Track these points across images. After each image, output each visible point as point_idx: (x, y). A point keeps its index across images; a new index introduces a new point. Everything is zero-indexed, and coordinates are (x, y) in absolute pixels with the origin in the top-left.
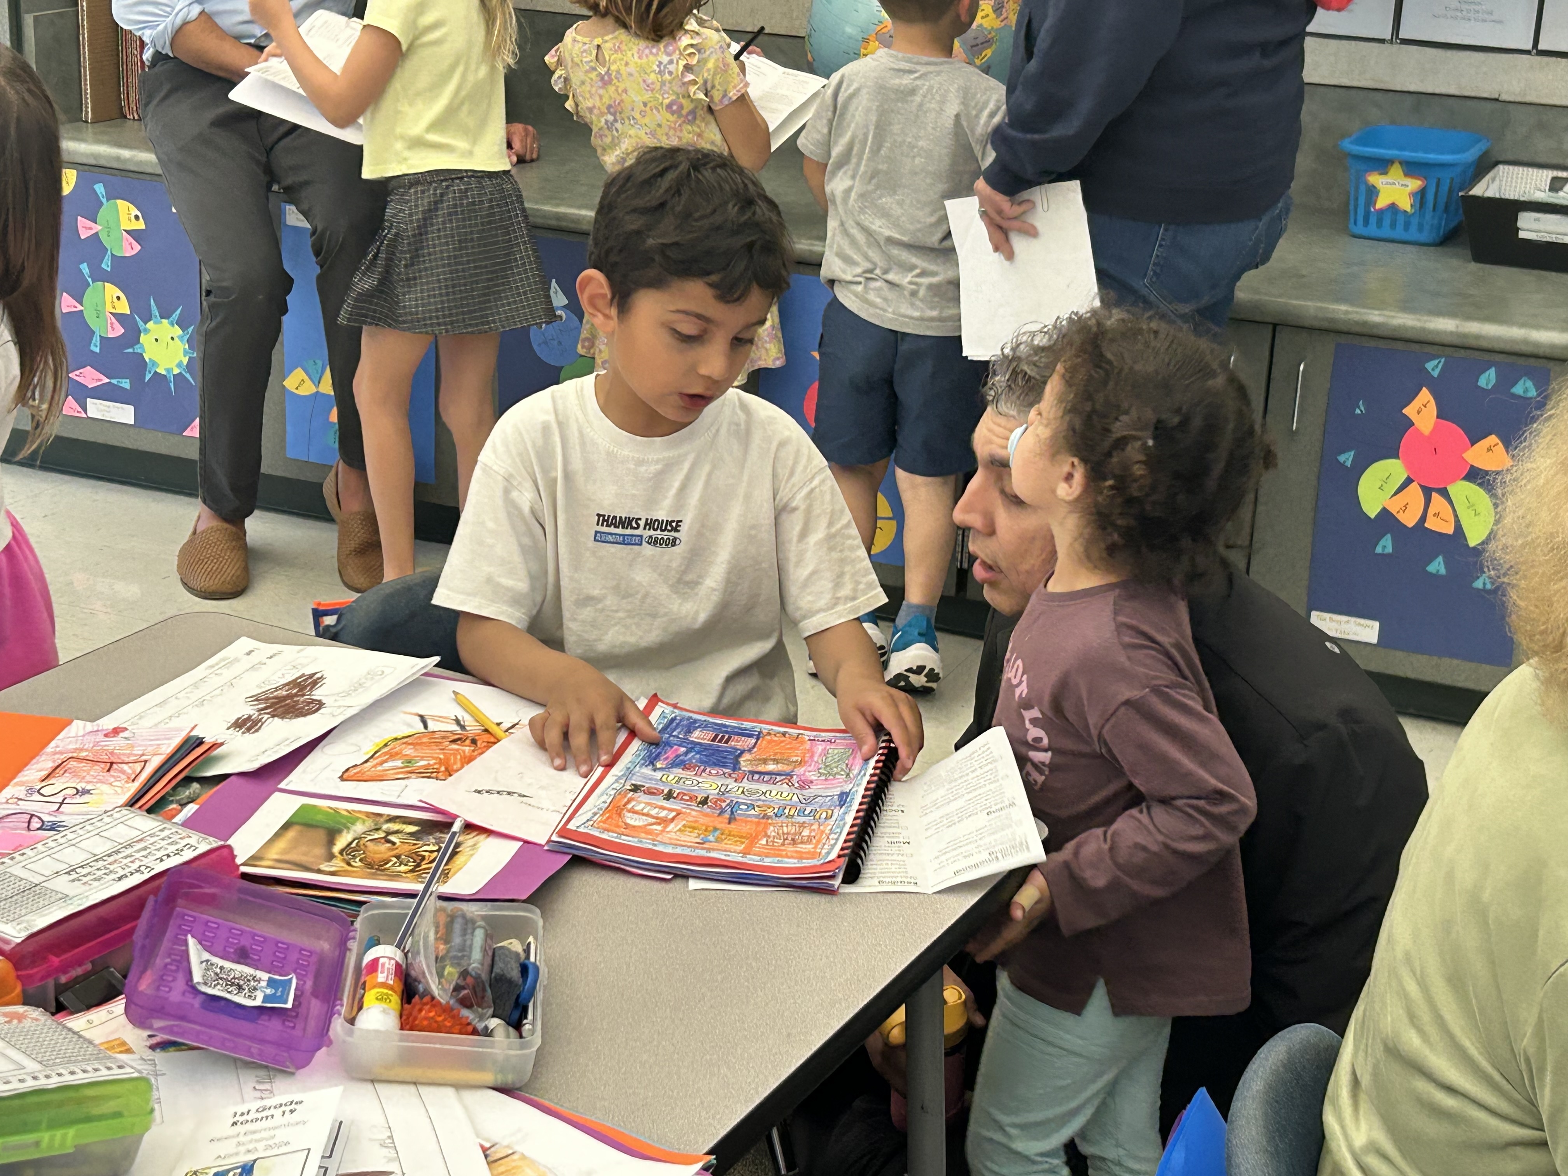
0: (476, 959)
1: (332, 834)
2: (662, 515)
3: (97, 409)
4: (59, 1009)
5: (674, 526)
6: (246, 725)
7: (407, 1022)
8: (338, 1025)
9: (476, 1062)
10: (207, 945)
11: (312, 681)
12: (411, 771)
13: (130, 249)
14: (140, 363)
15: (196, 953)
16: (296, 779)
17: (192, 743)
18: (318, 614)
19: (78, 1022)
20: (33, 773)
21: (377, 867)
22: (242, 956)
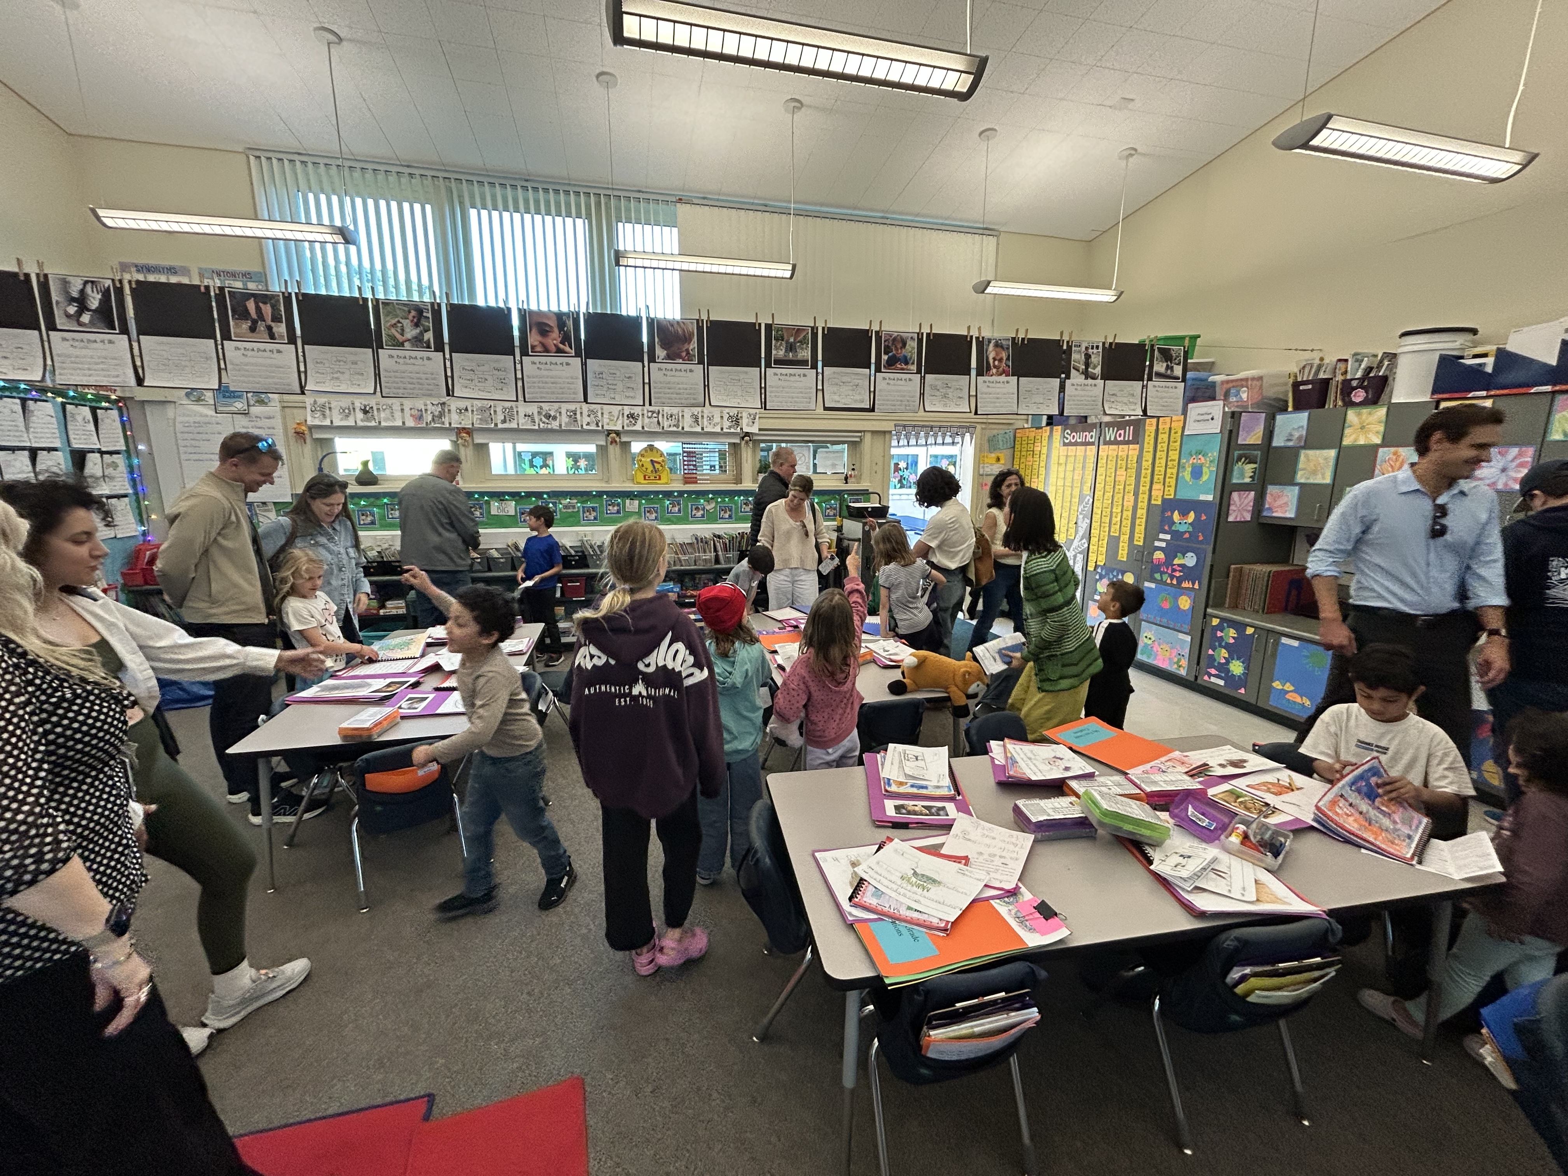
0: (1267, 836)
1: (1238, 797)
2: (1382, 744)
3: (1213, 679)
4: (1155, 809)
5: (1387, 749)
6: (1222, 766)
7: (1242, 843)
8: (1222, 837)
9: (1261, 861)
10: (1194, 807)
11: (1245, 761)
12: (1268, 791)
13: (1232, 641)
14: (1228, 671)
15: (1190, 809)
16: (1233, 782)
17: (1205, 765)
18: (1254, 745)
19: (1158, 813)
20: (1163, 759)
21: (1248, 809)
22: (1203, 814)
